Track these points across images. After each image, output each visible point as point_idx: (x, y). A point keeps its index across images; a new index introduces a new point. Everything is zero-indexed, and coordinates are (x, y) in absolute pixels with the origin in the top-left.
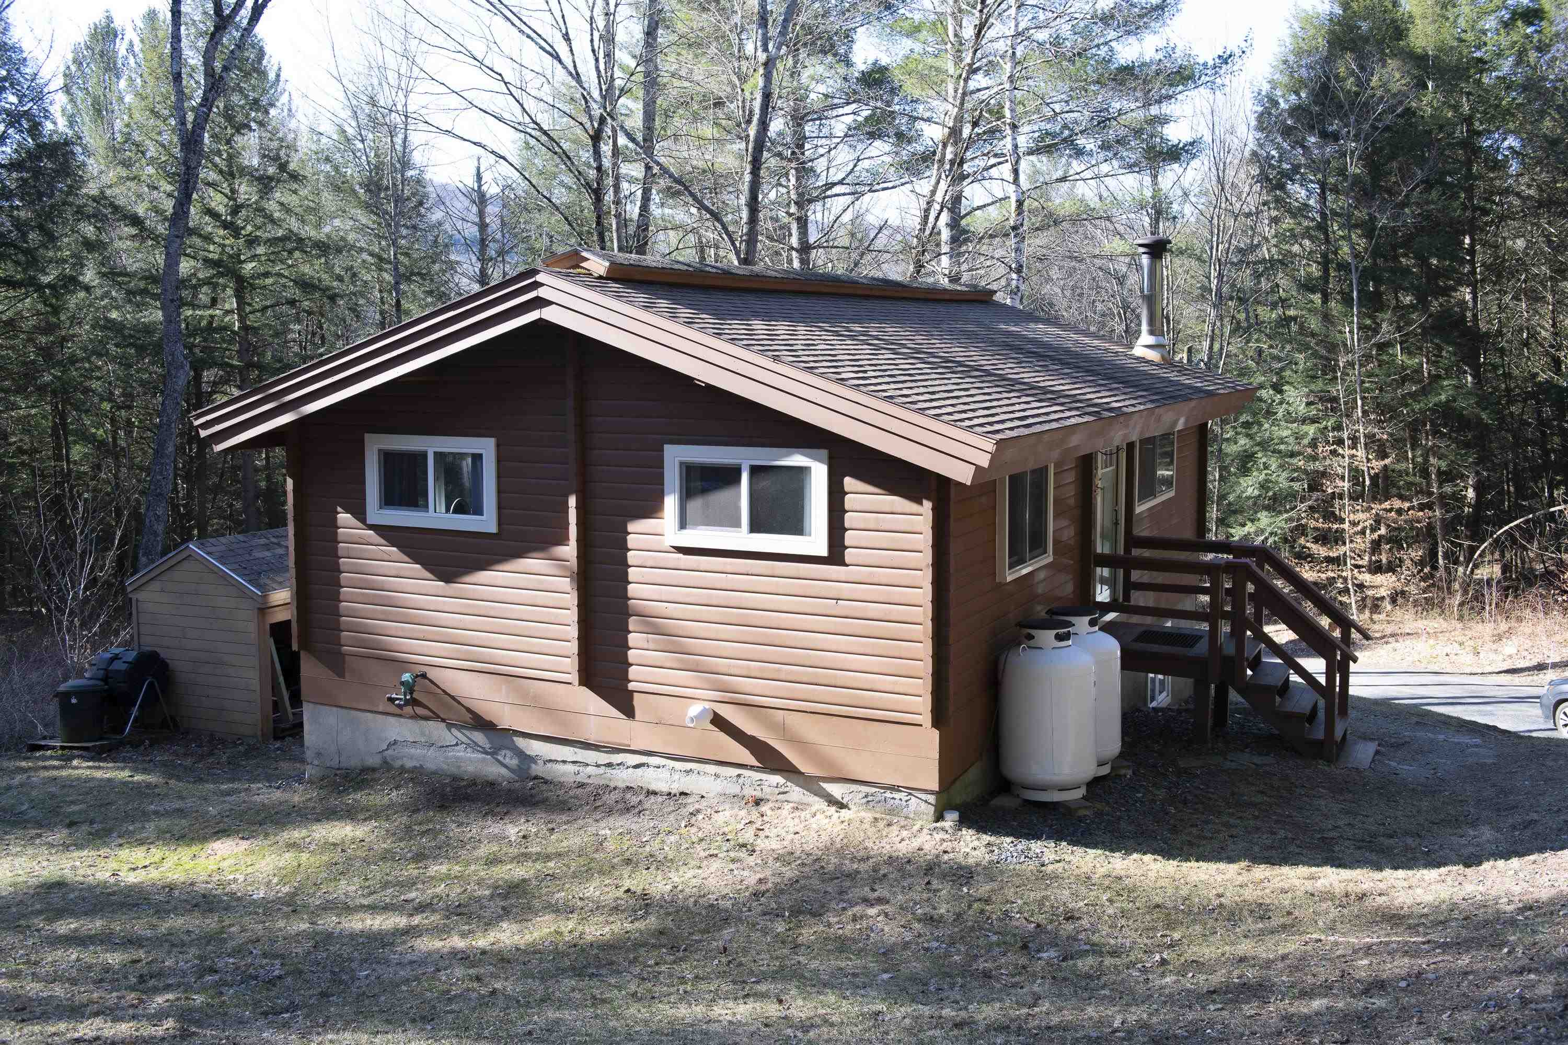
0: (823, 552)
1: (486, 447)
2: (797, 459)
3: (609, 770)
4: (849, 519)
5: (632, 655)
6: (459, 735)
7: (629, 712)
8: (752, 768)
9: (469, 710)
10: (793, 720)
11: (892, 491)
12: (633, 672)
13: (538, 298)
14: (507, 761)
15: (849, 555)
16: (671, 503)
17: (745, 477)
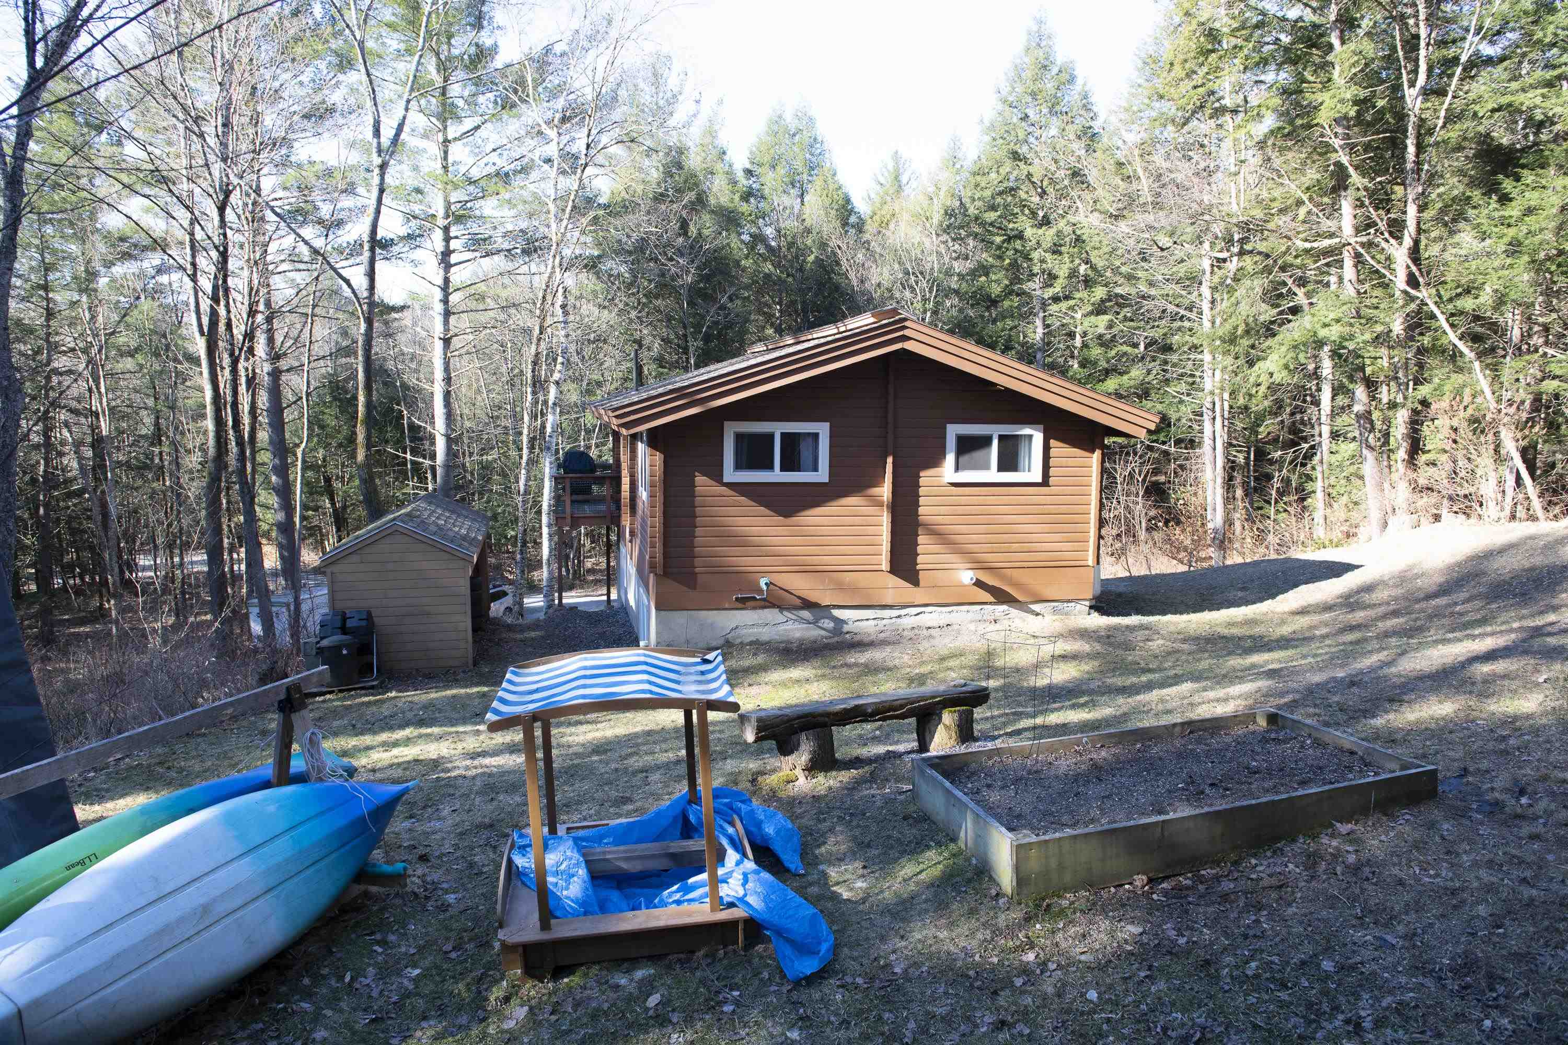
0: (1040, 480)
1: (823, 429)
2: (1027, 431)
3: (898, 620)
4: (1052, 462)
5: (920, 549)
6: (789, 615)
7: (916, 583)
8: (991, 603)
9: (799, 597)
10: (1015, 574)
11: (1074, 445)
12: (920, 559)
13: (903, 336)
14: (825, 626)
15: (1052, 480)
16: (950, 458)
17: (995, 443)
